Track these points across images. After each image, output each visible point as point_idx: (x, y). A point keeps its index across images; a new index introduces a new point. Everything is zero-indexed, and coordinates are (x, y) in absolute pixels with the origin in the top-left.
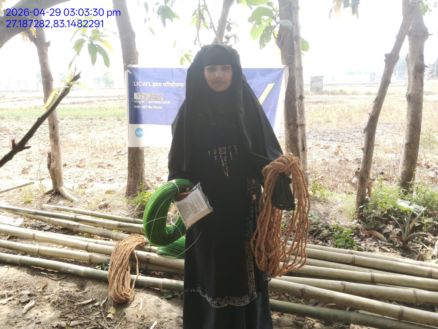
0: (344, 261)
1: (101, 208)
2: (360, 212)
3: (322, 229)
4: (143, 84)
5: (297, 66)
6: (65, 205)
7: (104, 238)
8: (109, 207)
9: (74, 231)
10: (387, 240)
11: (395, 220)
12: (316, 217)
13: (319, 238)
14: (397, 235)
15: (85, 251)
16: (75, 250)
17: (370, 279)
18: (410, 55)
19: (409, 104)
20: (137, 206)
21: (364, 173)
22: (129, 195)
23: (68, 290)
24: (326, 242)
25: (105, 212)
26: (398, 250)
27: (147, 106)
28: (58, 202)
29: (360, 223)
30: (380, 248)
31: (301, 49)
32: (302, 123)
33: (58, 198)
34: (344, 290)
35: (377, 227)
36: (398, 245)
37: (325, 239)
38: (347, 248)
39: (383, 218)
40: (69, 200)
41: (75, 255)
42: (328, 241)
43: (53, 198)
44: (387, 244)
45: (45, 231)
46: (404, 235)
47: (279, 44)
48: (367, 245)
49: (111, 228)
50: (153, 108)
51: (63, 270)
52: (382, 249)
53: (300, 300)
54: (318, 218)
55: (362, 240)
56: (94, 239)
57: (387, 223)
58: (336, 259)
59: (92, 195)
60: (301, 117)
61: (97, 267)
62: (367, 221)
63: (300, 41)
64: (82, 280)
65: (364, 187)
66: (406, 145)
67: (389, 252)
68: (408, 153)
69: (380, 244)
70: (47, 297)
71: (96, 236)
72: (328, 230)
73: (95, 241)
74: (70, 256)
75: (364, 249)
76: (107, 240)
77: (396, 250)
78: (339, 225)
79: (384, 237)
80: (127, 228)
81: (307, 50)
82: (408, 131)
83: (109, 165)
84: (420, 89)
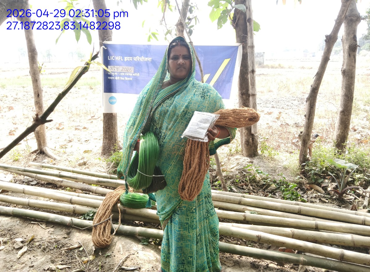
0: (291, 211)
1: (80, 165)
2: (302, 169)
3: (271, 183)
4: (116, 58)
5: (249, 44)
6: (48, 163)
7: (84, 192)
8: (88, 164)
9: (58, 185)
10: (325, 193)
11: (332, 176)
12: (265, 173)
13: (268, 191)
14: (334, 188)
15: (68, 203)
16: (60, 202)
17: (314, 226)
18: (345, 36)
19: (343, 78)
20: (112, 164)
21: (306, 136)
22: (104, 154)
23: (56, 237)
24: (274, 194)
25: (84, 169)
26: (335, 201)
27: (119, 78)
28: (42, 160)
29: (302, 178)
30: (320, 199)
31: (253, 30)
32: (253, 93)
33: (43, 157)
34: (293, 236)
35: (317, 182)
36: (334, 197)
37: (273, 192)
38: (293, 200)
39: (321, 174)
40: (52, 158)
41: (60, 207)
42: (276, 193)
43: (38, 157)
44: (326, 196)
45: (32, 185)
46: (340, 188)
47: (234, 25)
48: (309, 197)
49: (90, 183)
50: (124, 79)
51: (50, 220)
52: (322, 200)
53: (255, 244)
54: (267, 174)
55: (304, 193)
56: (76, 193)
57: (325, 178)
58: (285, 209)
59: (72, 154)
60: (253, 88)
61: (80, 217)
62: (308, 176)
63: (252, 23)
64: (67, 229)
65: (305, 148)
66: (340, 113)
67: (328, 203)
68: (342, 119)
69: (320, 196)
70: (37, 244)
71: (77, 190)
72: (276, 184)
73: (77, 194)
74: (56, 208)
75: (307, 200)
76: (88, 193)
77: (333, 201)
78: (285, 180)
79: (322, 190)
80: (105, 183)
81: (258, 31)
82: (342, 101)
83: (85, 128)
84: (353, 65)
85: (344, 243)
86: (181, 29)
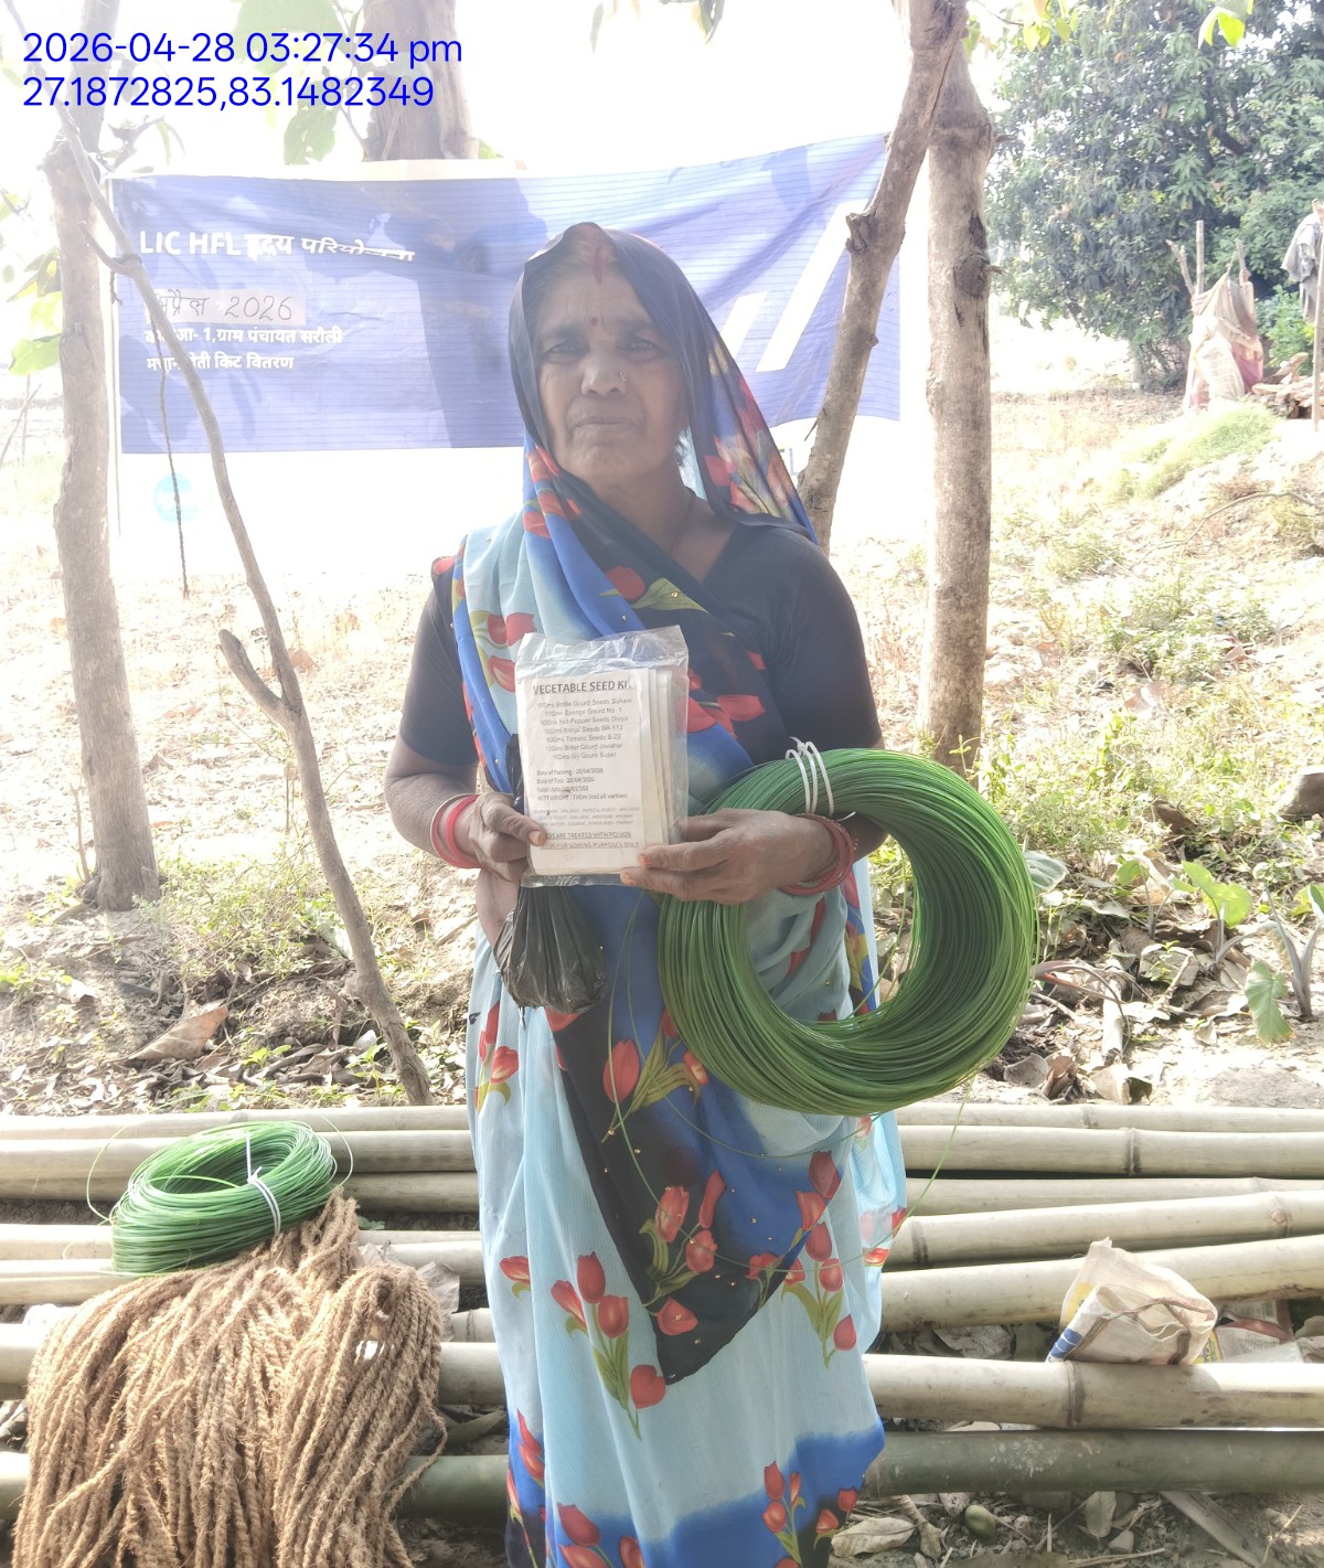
19: (940, 428)
66: (940, 598)
68: (949, 630)
82: (944, 539)
84: (980, 364)
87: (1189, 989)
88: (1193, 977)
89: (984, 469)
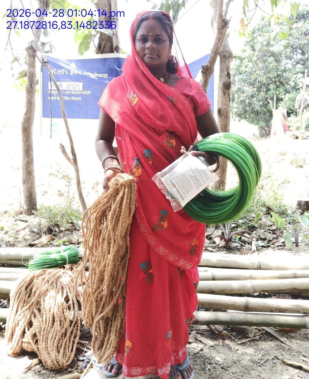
10: (210, 242)
26: (222, 250)
44: (211, 245)
52: (208, 250)
63: (120, 52)
67: (215, 251)
84: (229, 104)
85: (244, 290)
86: (32, 53)
87: (271, 241)
88: (272, 238)
89: (228, 127)
